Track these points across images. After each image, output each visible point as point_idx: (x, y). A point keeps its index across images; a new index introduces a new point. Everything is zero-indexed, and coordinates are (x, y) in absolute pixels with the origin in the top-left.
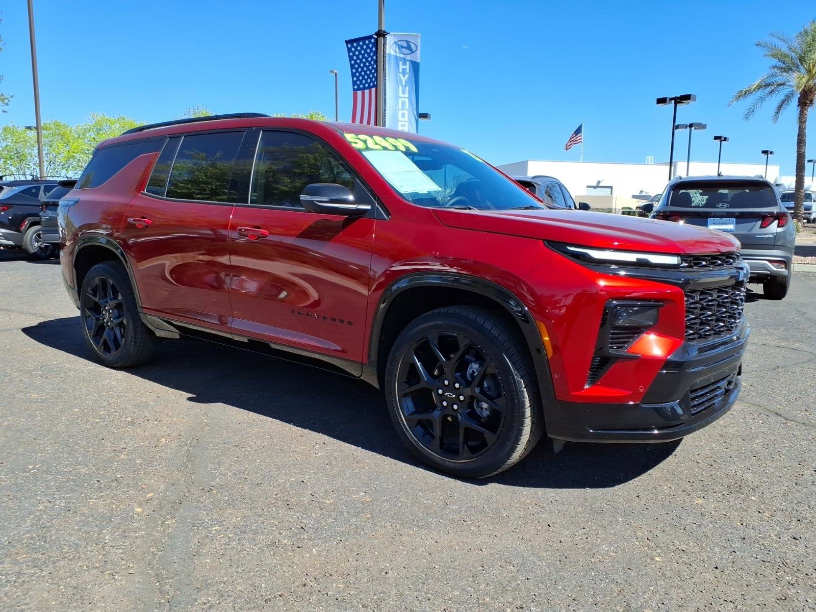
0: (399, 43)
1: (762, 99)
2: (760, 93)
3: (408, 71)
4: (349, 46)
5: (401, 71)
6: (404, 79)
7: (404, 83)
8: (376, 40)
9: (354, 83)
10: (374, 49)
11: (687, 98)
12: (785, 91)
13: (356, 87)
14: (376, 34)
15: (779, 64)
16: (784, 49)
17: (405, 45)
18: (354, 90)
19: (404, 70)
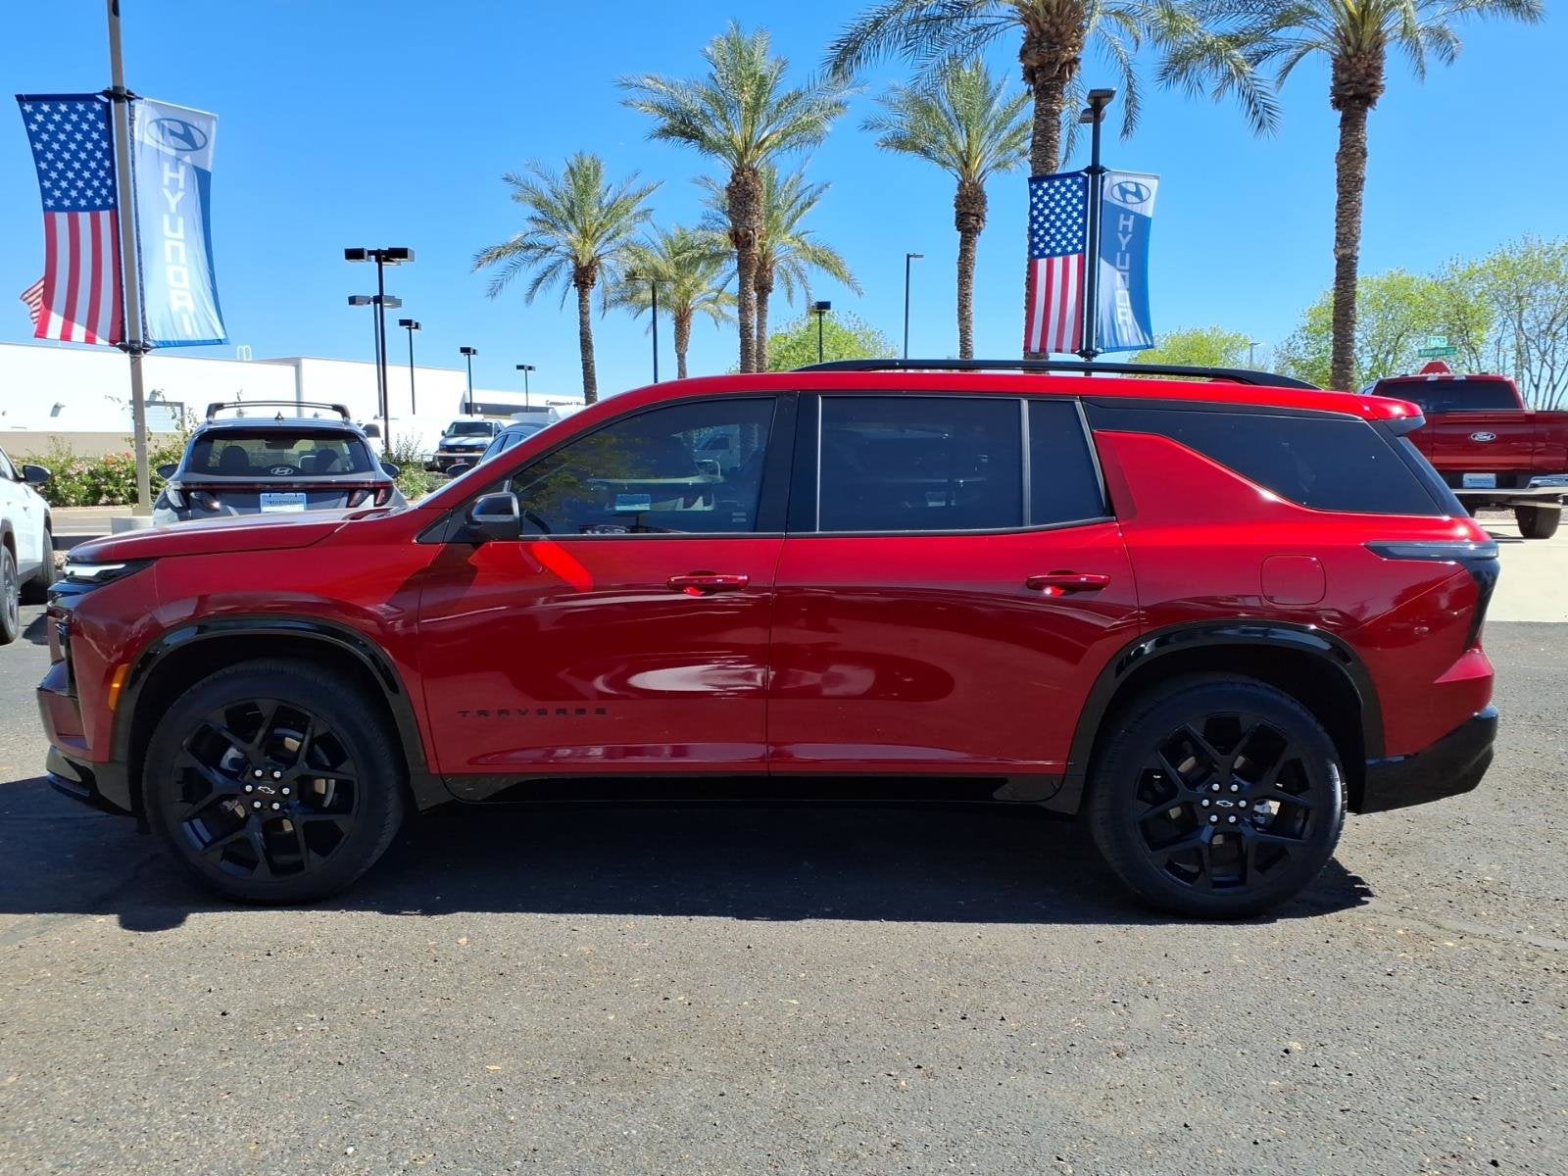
0: (166, 123)
1: (515, 266)
2: (514, 258)
3: (181, 185)
4: (28, 108)
5: (166, 181)
6: (173, 201)
7: (173, 209)
8: (107, 107)
9: (46, 194)
10: (101, 126)
11: (402, 253)
13: (50, 203)
14: (106, 93)
15: (539, 215)
16: (547, 195)
17: (180, 130)
18: (46, 208)
19: (174, 182)
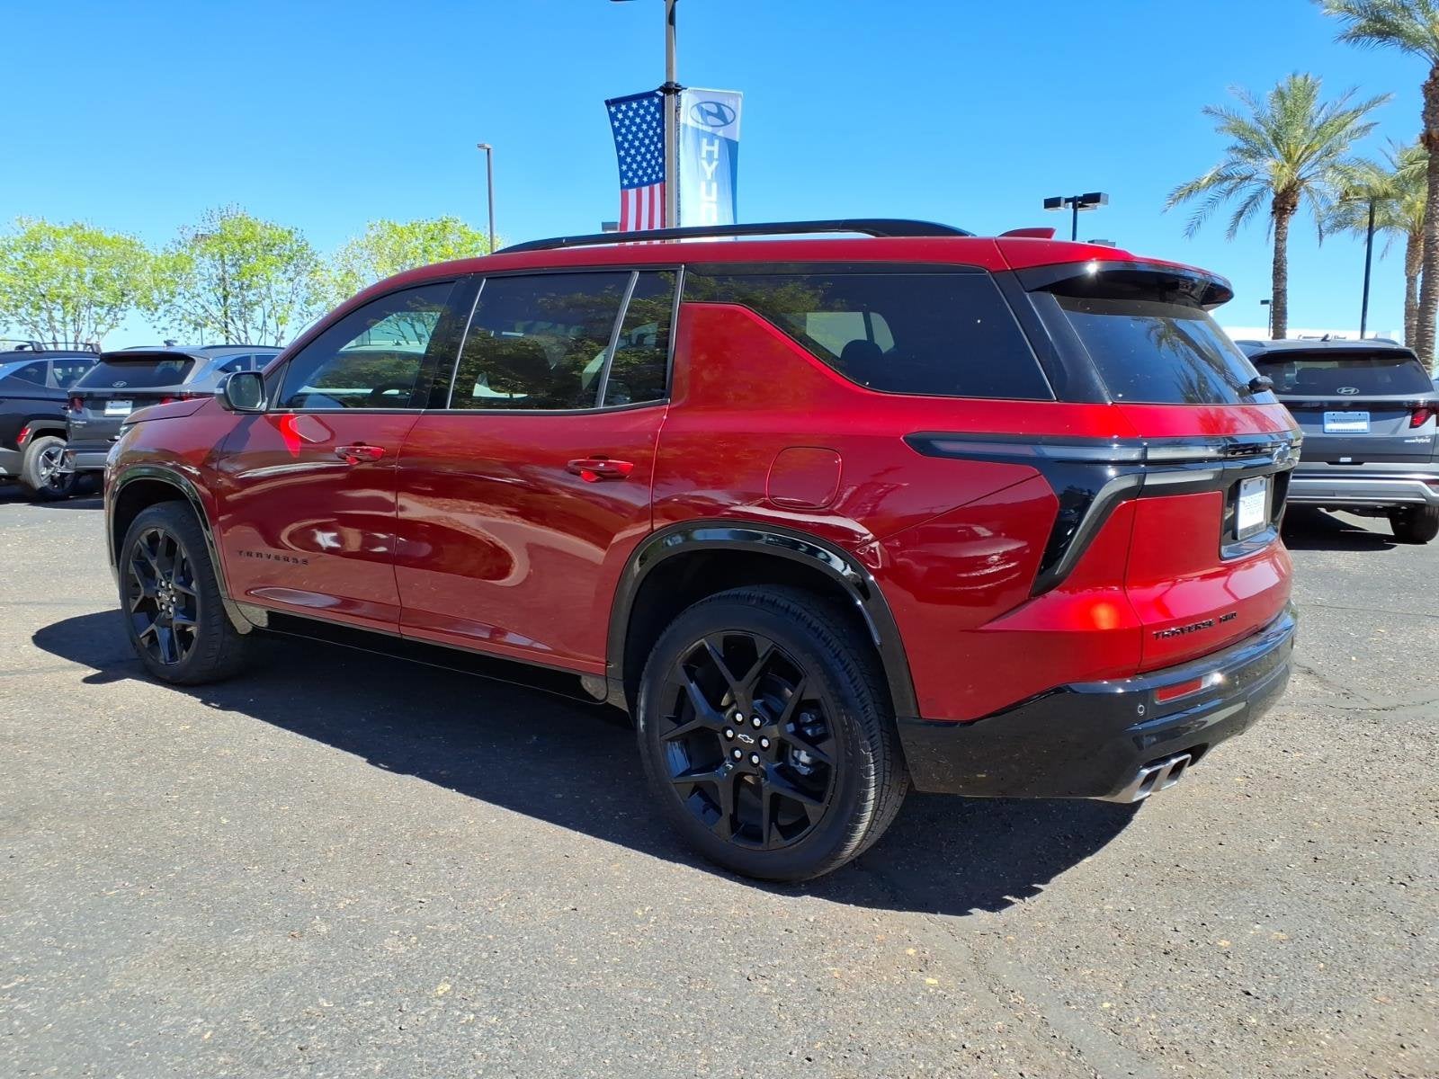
0: (704, 106)
1: (1213, 202)
2: (1210, 193)
3: (716, 156)
4: (613, 109)
5: (704, 154)
6: (710, 170)
7: (709, 177)
8: (662, 99)
9: (623, 175)
10: (658, 116)
11: (1094, 198)
12: (1249, 189)
13: (626, 182)
14: (661, 89)
15: (1241, 144)
16: (1249, 120)
17: (714, 109)
18: (623, 187)
19: (710, 153)
